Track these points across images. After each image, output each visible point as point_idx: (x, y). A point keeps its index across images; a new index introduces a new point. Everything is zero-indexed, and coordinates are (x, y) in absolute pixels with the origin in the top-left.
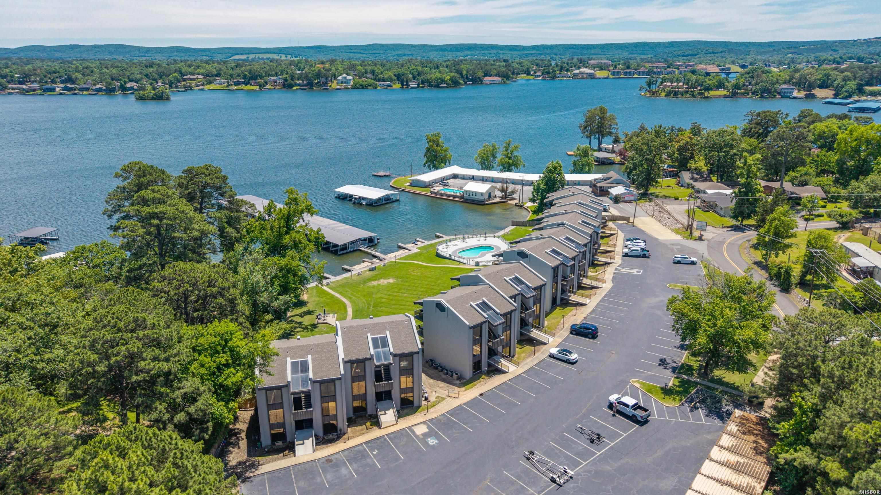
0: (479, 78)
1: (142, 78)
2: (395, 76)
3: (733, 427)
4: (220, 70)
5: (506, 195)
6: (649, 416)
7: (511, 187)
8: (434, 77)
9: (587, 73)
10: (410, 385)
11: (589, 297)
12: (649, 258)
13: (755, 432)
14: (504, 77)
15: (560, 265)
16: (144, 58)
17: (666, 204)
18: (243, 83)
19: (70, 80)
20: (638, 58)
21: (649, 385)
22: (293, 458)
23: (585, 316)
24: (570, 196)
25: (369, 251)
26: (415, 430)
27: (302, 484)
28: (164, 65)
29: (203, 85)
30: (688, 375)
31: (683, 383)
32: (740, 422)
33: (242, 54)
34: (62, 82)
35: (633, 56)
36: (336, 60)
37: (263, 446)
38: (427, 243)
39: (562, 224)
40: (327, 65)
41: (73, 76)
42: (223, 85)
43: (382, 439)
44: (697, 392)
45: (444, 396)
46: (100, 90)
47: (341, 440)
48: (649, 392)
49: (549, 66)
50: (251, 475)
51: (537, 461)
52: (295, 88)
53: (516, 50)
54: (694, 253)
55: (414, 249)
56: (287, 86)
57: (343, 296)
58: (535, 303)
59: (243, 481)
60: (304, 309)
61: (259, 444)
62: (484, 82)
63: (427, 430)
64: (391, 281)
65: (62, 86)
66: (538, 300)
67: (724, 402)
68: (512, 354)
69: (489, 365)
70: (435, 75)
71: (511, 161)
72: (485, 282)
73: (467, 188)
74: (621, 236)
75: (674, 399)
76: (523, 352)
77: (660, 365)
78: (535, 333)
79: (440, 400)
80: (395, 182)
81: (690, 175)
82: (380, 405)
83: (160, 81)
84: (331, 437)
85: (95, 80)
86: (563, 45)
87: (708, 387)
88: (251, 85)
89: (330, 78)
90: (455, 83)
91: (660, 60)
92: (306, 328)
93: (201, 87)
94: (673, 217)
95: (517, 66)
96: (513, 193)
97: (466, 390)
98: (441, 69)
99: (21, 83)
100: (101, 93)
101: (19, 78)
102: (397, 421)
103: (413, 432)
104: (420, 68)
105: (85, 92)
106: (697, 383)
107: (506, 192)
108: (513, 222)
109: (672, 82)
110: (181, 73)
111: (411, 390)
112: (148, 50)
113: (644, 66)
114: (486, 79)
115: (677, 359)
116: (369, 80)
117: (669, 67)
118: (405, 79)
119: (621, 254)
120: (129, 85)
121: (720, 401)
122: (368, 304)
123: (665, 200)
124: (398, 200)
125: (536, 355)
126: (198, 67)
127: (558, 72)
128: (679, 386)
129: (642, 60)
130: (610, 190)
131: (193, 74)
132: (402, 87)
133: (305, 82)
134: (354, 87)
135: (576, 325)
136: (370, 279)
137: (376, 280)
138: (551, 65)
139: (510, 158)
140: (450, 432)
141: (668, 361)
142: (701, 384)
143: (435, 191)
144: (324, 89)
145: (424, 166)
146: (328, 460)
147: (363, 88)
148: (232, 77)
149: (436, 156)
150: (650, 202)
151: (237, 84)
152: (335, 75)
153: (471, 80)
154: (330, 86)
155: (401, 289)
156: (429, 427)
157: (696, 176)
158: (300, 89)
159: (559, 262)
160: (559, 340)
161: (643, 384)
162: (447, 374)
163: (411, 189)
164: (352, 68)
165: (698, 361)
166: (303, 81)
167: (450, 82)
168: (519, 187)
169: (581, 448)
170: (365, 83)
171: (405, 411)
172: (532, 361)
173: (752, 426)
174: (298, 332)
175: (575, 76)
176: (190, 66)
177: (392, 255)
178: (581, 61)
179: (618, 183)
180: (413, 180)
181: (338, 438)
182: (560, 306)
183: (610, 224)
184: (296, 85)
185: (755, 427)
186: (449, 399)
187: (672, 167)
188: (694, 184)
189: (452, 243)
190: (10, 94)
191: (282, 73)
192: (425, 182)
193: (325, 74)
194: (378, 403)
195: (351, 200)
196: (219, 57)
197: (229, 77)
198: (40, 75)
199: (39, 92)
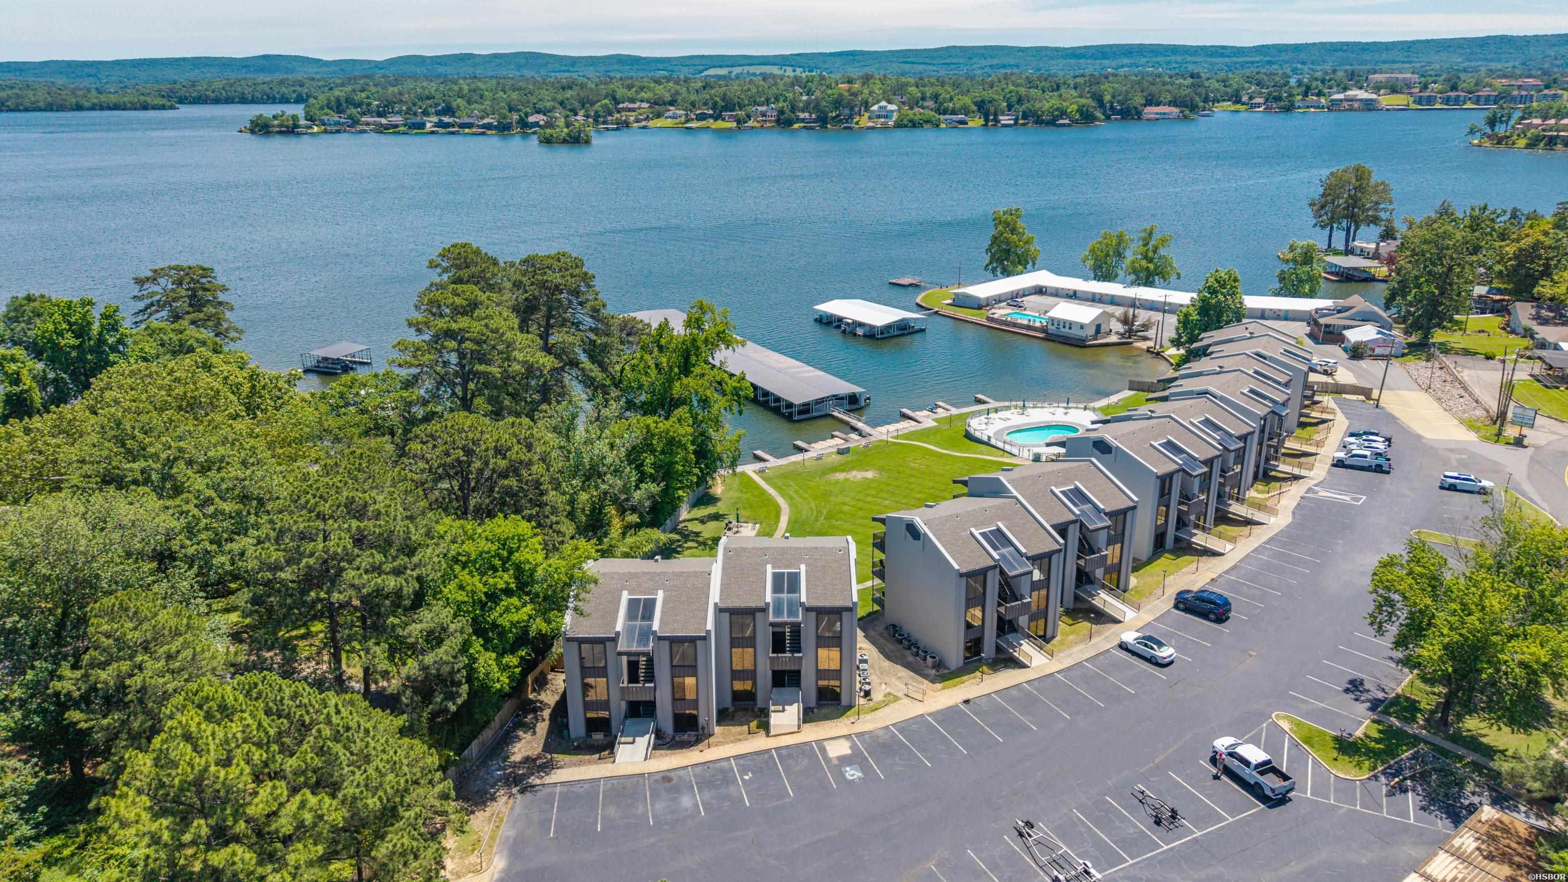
0: (1136, 108)
1: (554, 108)
2: (976, 103)
3: (1466, 841)
4: (677, 93)
5: (1131, 331)
6: (1292, 789)
7: (1143, 316)
8: (1047, 106)
9: (1361, 100)
10: (835, 665)
11: (1233, 540)
12: (1388, 473)
13: (1517, 859)
14: (1186, 106)
15: (1177, 471)
16: (567, 75)
17: (1464, 367)
18: (711, 116)
19: (449, 110)
20: (1483, 69)
21: (1310, 729)
22: (610, 766)
23: (1214, 576)
24: (1244, 339)
25: (846, 418)
26: (828, 748)
27: (612, 811)
28: (591, 85)
29: (647, 119)
30: (1405, 720)
31: (1389, 733)
32: (1488, 834)
33: (721, 67)
34: (438, 113)
35: (1473, 64)
36: (872, 77)
37: (573, 736)
38: (954, 411)
39: (1206, 392)
40: (856, 86)
41: (454, 104)
42: (678, 121)
43: (766, 756)
44: (1414, 757)
45: (900, 694)
46: (488, 127)
47: (700, 746)
48: (1306, 742)
49: (1281, 87)
50: (538, 781)
51: (1038, 842)
52: (796, 126)
53: (1222, 55)
54: (1495, 469)
55: (927, 420)
56: (784, 122)
57: (780, 493)
58: (1110, 542)
59: (522, 791)
60: (711, 510)
61: (565, 732)
62: (1145, 116)
63: (849, 752)
64: (870, 475)
65: (435, 119)
66: (1118, 536)
67: (1470, 787)
68: (1049, 634)
69: (999, 649)
70: (1048, 103)
71: (1151, 266)
72: (1010, 492)
73: (1053, 313)
74: (1341, 423)
75: (1359, 765)
76: (1072, 633)
77: (1347, 691)
78: (1104, 599)
79: (891, 699)
80: (926, 296)
81: (1533, 312)
82: (776, 693)
83: (582, 113)
84: (686, 737)
85: (484, 111)
86: (1322, 43)
87: (1445, 753)
88: (723, 120)
89: (857, 109)
90: (1087, 118)
91: (1533, 72)
92: (704, 544)
93: (644, 123)
94: (1471, 394)
95: (1216, 85)
96: (1146, 327)
97: (943, 688)
98: (1063, 91)
99: (380, 115)
100: (489, 132)
101: (378, 106)
102: (799, 727)
103: (823, 751)
104: (1022, 91)
105: (467, 130)
106: (1417, 739)
107: (1133, 325)
108: (1131, 382)
109: (1545, 118)
110: (614, 98)
111: (837, 674)
112: (573, 62)
113: (1491, 86)
114: (1148, 109)
115: (1388, 684)
116: (926, 112)
117: (1547, 87)
118: (992, 110)
119: (1330, 462)
120: (531, 119)
121: (1460, 784)
122: (819, 512)
123: (1461, 360)
124: (923, 330)
125: (1094, 641)
126: (642, 89)
127: (1299, 97)
128: (1377, 741)
129: (1491, 72)
130: (1348, 333)
131: (633, 101)
132: (986, 125)
133: (814, 116)
134: (899, 125)
135: (1188, 592)
136: (834, 469)
137: (843, 471)
138: (1288, 82)
139: (1150, 261)
140: (889, 761)
141: (1367, 686)
142: (1426, 742)
143: (996, 316)
144: (845, 128)
145: (986, 268)
146: (666, 777)
147: (914, 126)
148: (694, 106)
149: (1008, 251)
150: (1428, 360)
151: (702, 117)
152: (867, 103)
153: (1120, 112)
154: (857, 123)
155: (882, 491)
156: (853, 747)
157: (1544, 313)
158: (804, 127)
159: (1174, 467)
160: (1146, 617)
161: (1298, 724)
162: (917, 654)
163: (951, 311)
164: (899, 90)
165: (1434, 694)
166: (811, 114)
167: (1078, 116)
168: (1157, 316)
169: (1132, 830)
170: (919, 117)
171: (824, 711)
172: (1081, 651)
173: (1514, 845)
174: (688, 548)
175: (1334, 106)
176: (630, 87)
177: (883, 429)
178: (1352, 75)
179: (1366, 318)
180: (956, 294)
181: (698, 741)
182: (1171, 552)
183: (1327, 400)
184: (799, 120)
185: (1519, 849)
186: (906, 701)
187: (1500, 291)
188: (1537, 328)
189: (1001, 414)
190: (363, 132)
191: (777, 100)
192: (979, 299)
193: (850, 101)
194: (775, 690)
195: (839, 327)
196: (683, 73)
197: (690, 107)
198: (406, 103)
199: (402, 129)
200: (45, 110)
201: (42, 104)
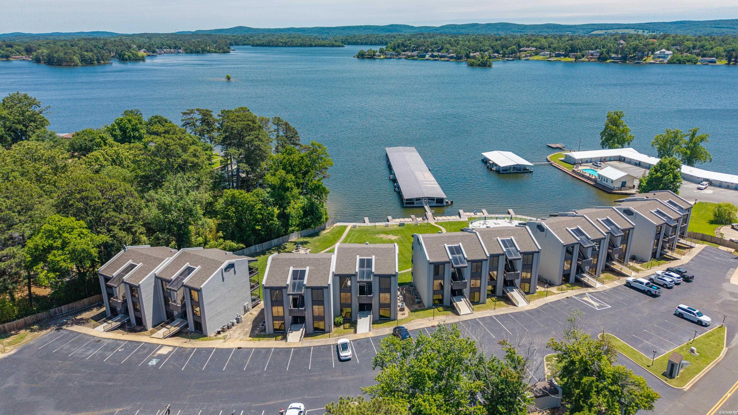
2: (726, 52)
18: (563, 55)
19: (440, 50)
25: (427, 209)
26: (162, 349)
29: (531, 56)
33: (601, 30)
40: (655, 41)
42: (545, 57)
43: (139, 344)
46: (452, 58)
52: (608, 61)
55: (465, 217)
56: (602, 59)
57: (345, 238)
59: (56, 330)
64: (394, 238)
65: (432, 53)
68: (481, 302)
69: (451, 302)
80: (556, 154)
83: (501, 52)
85: (456, 50)
88: (569, 57)
93: (528, 58)
100: (451, 60)
103: (159, 350)
105: (442, 59)
110: (519, 45)
116: (692, 55)
120: (474, 54)
126: (536, 41)
131: (528, 47)
132: (728, 64)
133: (620, 56)
134: (670, 62)
136: (386, 232)
139: (691, 149)
140: (172, 362)
143: (578, 170)
144: (637, 63)
146: (100, 340)
147: (680, 63)
148: (556, 50)
149: (613, 135)
152: (653, 50)
154: (645, 60)
156: (171, 352)
158: (613, 62)
163: (559, 164)
166: (618, 55)
170: (685, 58)
177: (440, 218)
184: (610, 58)
192: (575, 159)
193: (643, 48)
195: (487, 165)
197: (554, 50)
199: (416, 57)
200: (299, 46)
201: (299, 44)
